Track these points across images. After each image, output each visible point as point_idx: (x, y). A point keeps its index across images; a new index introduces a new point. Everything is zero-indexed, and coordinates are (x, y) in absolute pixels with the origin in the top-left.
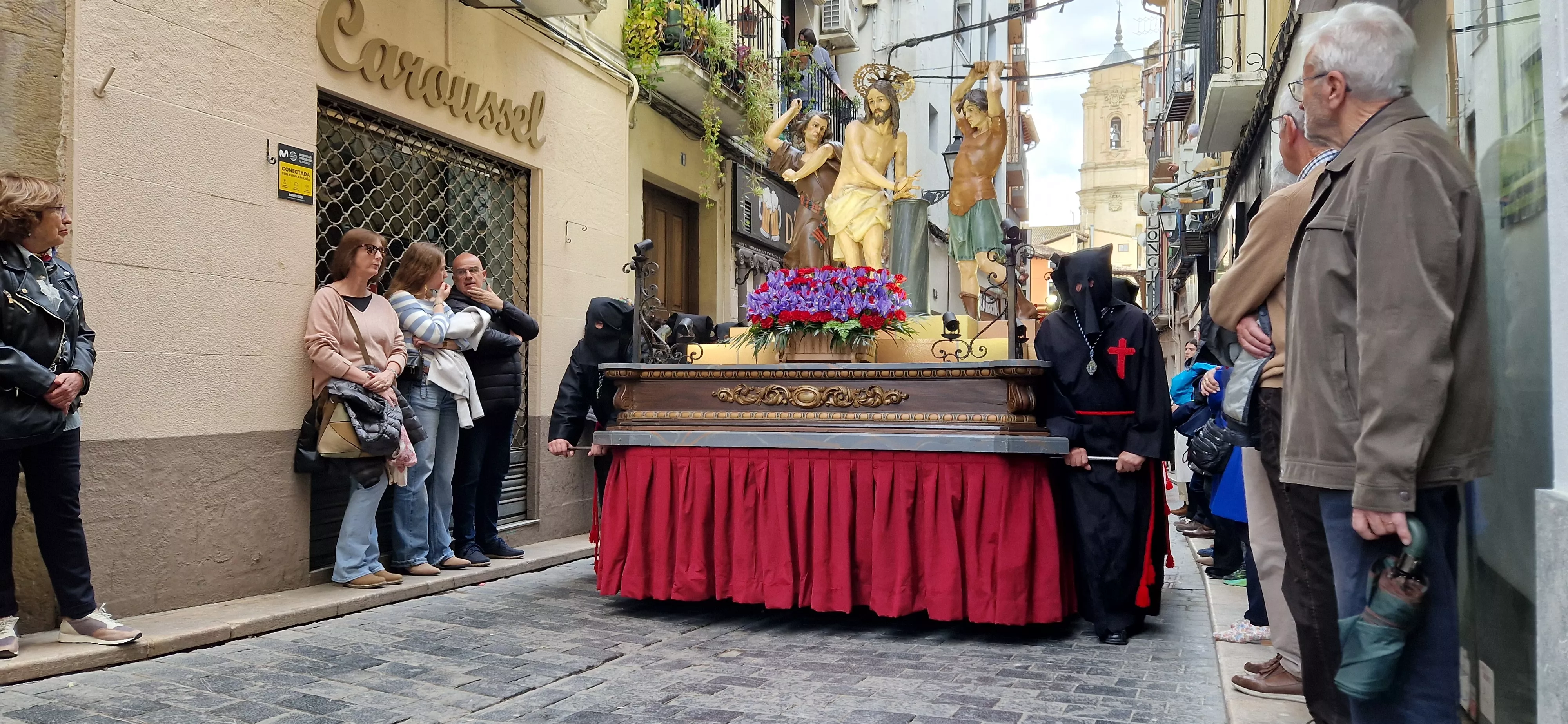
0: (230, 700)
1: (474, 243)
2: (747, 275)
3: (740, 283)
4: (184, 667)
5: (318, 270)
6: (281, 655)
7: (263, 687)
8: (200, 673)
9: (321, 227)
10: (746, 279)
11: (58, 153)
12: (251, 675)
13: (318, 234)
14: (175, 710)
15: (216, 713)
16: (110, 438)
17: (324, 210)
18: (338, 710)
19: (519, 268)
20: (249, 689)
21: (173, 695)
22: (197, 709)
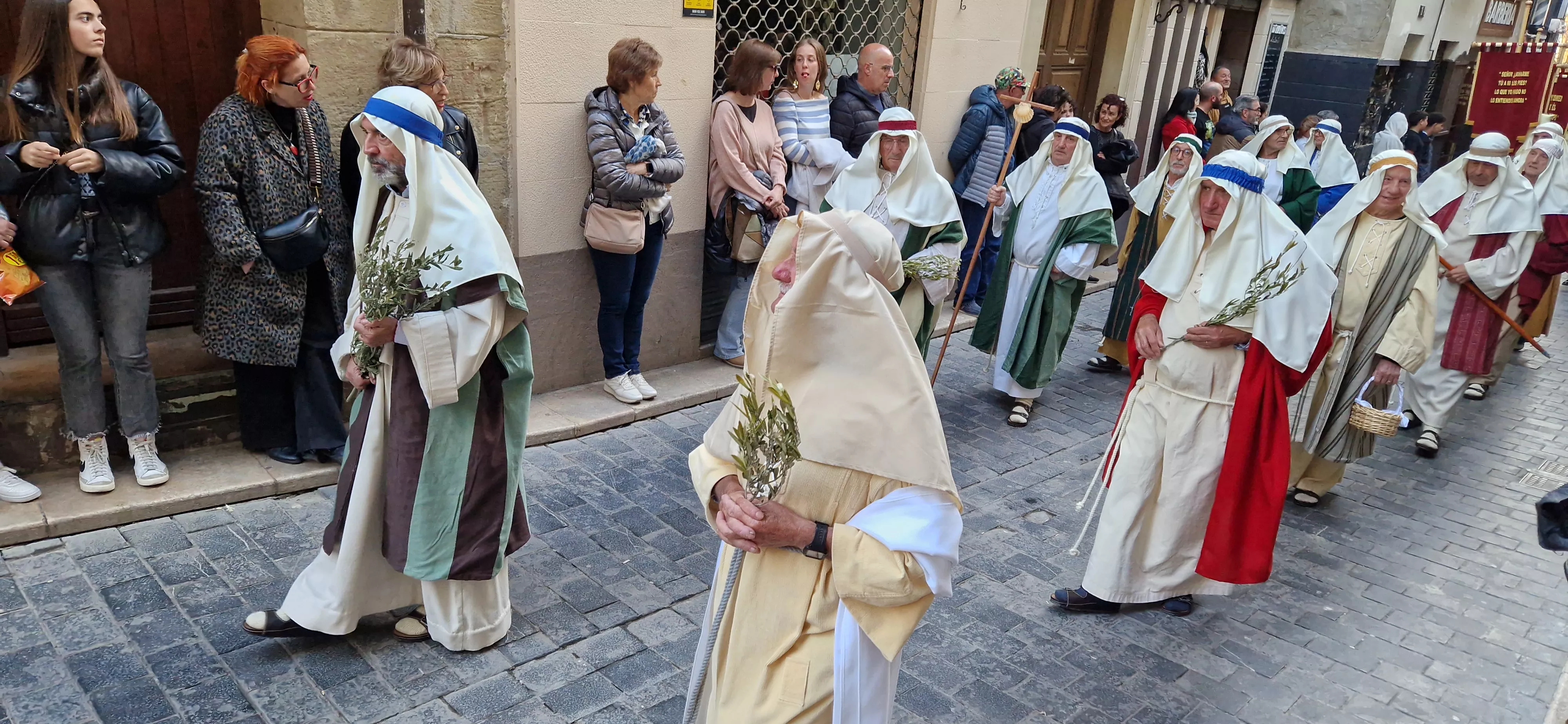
0: (627, 503)
1: (865, 23)
2: (1170, 12)
3: (1161, 20)
4: (599, 453)
5: (715, 77)
6: (668, 447)
7: (650, 490)
8: (609, 463)
9: (720, 33)
10: (1167, 16)
11: (503, 6)
12: (644, 472)
13: (717, 39)
14: (589, 509)
15: (615, 519)
16: (549, 252)
17: (724, 15)
18: (701, 532)
19: (908, 42)
20: (641, 491)
21: (588, 490)
22: (602, 510)
